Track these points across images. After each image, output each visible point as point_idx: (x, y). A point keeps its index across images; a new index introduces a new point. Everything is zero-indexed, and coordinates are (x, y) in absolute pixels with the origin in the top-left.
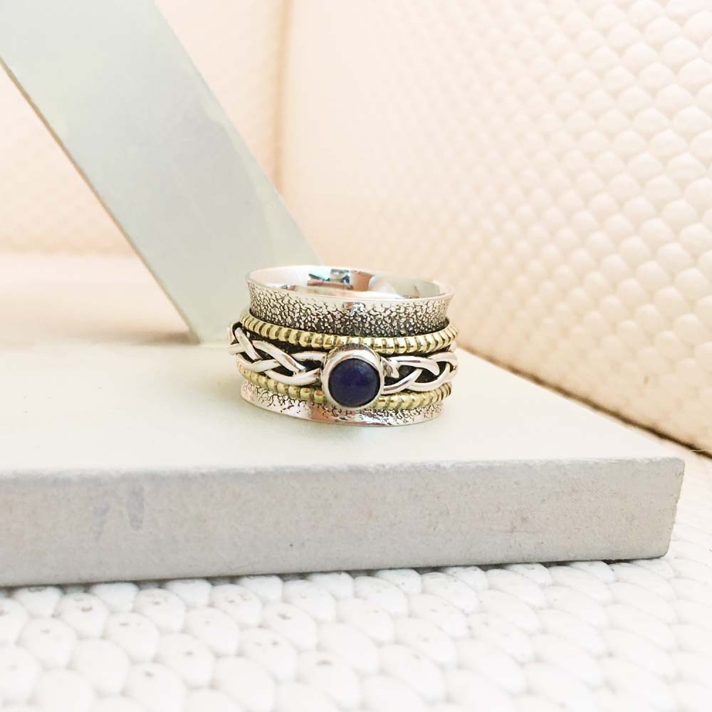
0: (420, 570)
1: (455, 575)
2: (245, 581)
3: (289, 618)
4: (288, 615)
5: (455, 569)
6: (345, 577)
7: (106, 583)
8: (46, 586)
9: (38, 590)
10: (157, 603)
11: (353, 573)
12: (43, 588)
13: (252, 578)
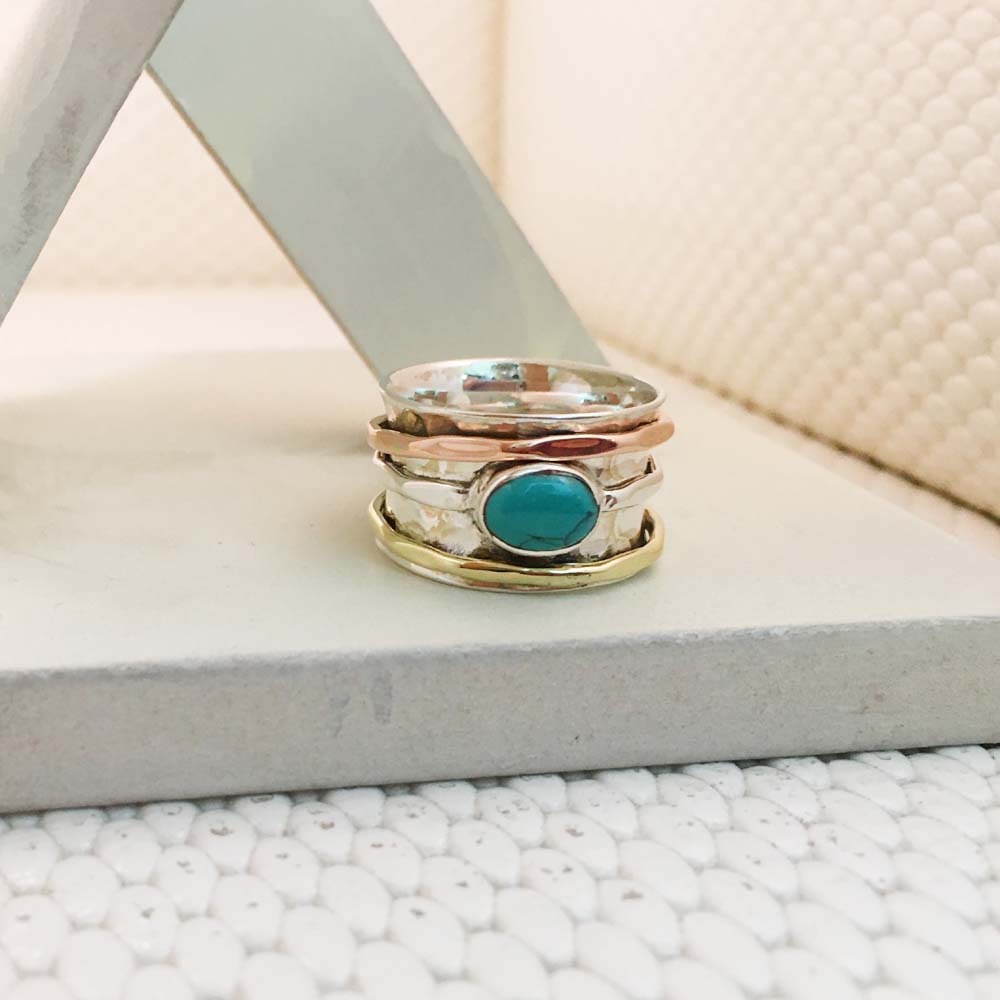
0: (742, 764)
1: (788, 770)
2: (518, 783)
3: (581, 834)
4: (579, 830)
5: (786, 762)
6: (645, 775)
7: (345, 788)
8: (272, 794)
9: (262, 800)
10: (413, 816)
11: (655, 769)
12: (269, 796)
13: (527, 778)
